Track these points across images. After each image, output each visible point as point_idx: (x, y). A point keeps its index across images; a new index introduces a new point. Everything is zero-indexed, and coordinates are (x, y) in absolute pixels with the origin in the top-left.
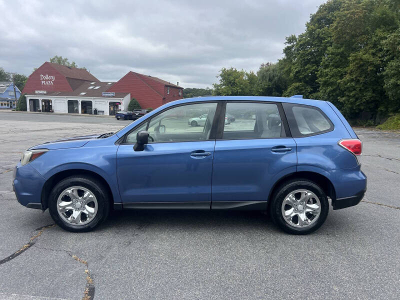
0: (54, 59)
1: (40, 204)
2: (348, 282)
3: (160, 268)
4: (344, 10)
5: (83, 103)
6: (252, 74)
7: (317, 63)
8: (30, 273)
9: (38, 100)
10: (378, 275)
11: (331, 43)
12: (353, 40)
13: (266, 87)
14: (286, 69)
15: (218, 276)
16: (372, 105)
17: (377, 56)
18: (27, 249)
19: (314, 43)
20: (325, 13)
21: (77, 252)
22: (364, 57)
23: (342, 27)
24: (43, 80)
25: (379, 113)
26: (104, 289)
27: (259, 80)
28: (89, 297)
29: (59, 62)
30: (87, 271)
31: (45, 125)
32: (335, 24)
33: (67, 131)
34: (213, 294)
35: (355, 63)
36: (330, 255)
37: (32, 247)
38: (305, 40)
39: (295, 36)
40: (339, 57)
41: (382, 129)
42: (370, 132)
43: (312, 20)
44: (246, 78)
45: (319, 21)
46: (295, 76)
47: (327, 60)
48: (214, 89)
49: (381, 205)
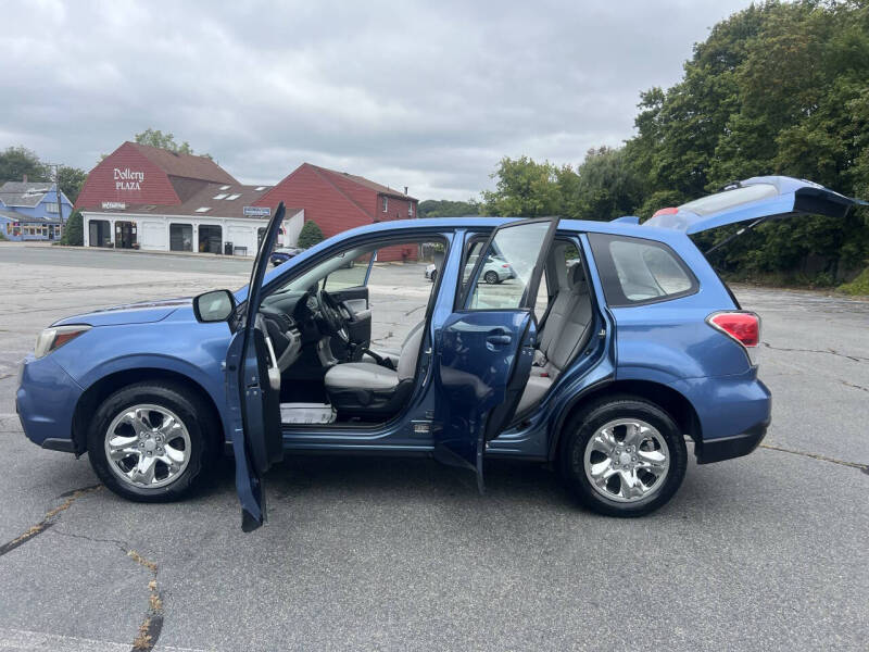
0: (144, 135)
1: (70, 440)
2: (710, 619)
3: (309, 581)
4: (767, 36)
5: (202, 229)
6: (568, 171)
7: (708, 148)
8: (33, 585)
9: (107, 222)
10: (778, 607)
11: (740, 105)
12: (787, 100)
13: (598, 198)
14: (640, 161)
15: (431, 601)
16: (829, 241)
17: (838, 134)
18: (36, 534)
19: (701, 106)
20: (727, 40)
21: (140, 545)
22: (810, 136)
23: (763, 71)
24: (120, 180)
25: (844, 256)
26: (183, 622)
27: (584, 184)
28: (149, 637)
29: (155, 142)
30: (154, 584)
31: (118, 276)
32: (745, 67)
33: (163, 290)
34: (412, 638)
35: (789, 150)
36: (683, 561)
37: (47, 532)
38: (683, 99)
39: (660, 90)
40: (755, 135)
41: (849, 293)
42: (823, 299)
43: (698, 56)
44: (553, 179)
45: (712, 57)
46: (660, 175)
47: (729, 143)
48: (484, 202)
49: (815, 457)
